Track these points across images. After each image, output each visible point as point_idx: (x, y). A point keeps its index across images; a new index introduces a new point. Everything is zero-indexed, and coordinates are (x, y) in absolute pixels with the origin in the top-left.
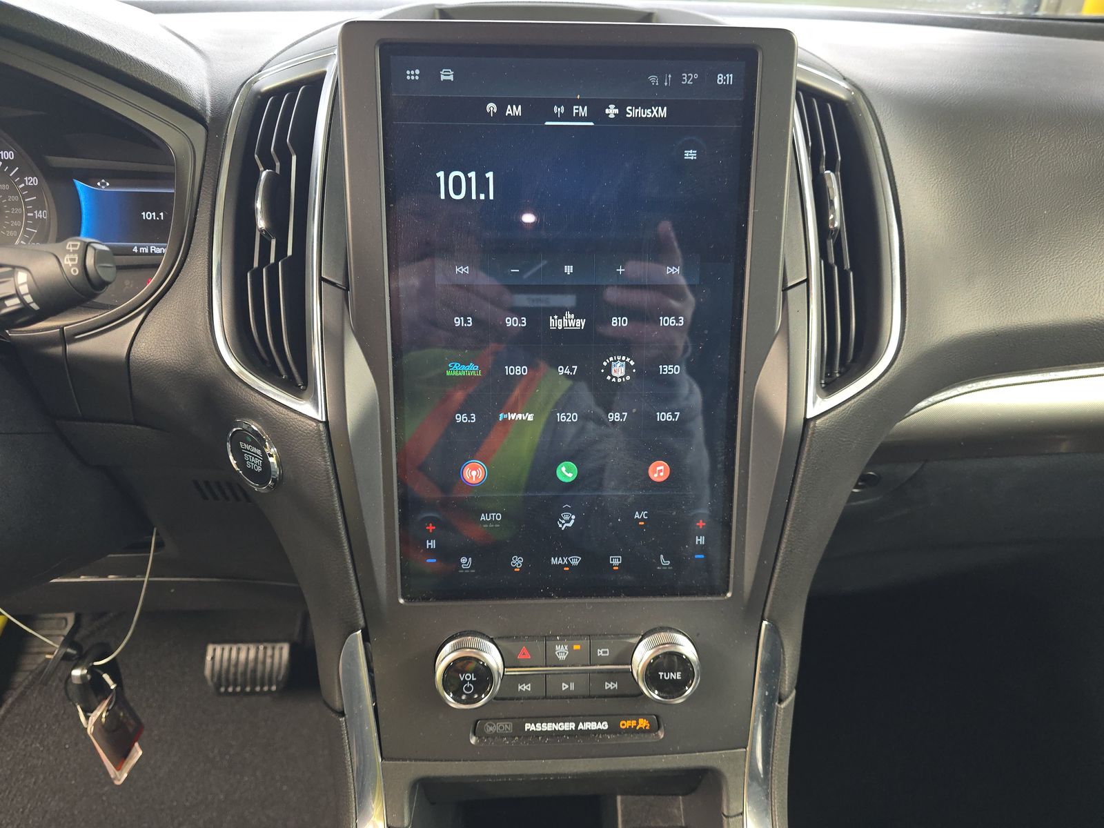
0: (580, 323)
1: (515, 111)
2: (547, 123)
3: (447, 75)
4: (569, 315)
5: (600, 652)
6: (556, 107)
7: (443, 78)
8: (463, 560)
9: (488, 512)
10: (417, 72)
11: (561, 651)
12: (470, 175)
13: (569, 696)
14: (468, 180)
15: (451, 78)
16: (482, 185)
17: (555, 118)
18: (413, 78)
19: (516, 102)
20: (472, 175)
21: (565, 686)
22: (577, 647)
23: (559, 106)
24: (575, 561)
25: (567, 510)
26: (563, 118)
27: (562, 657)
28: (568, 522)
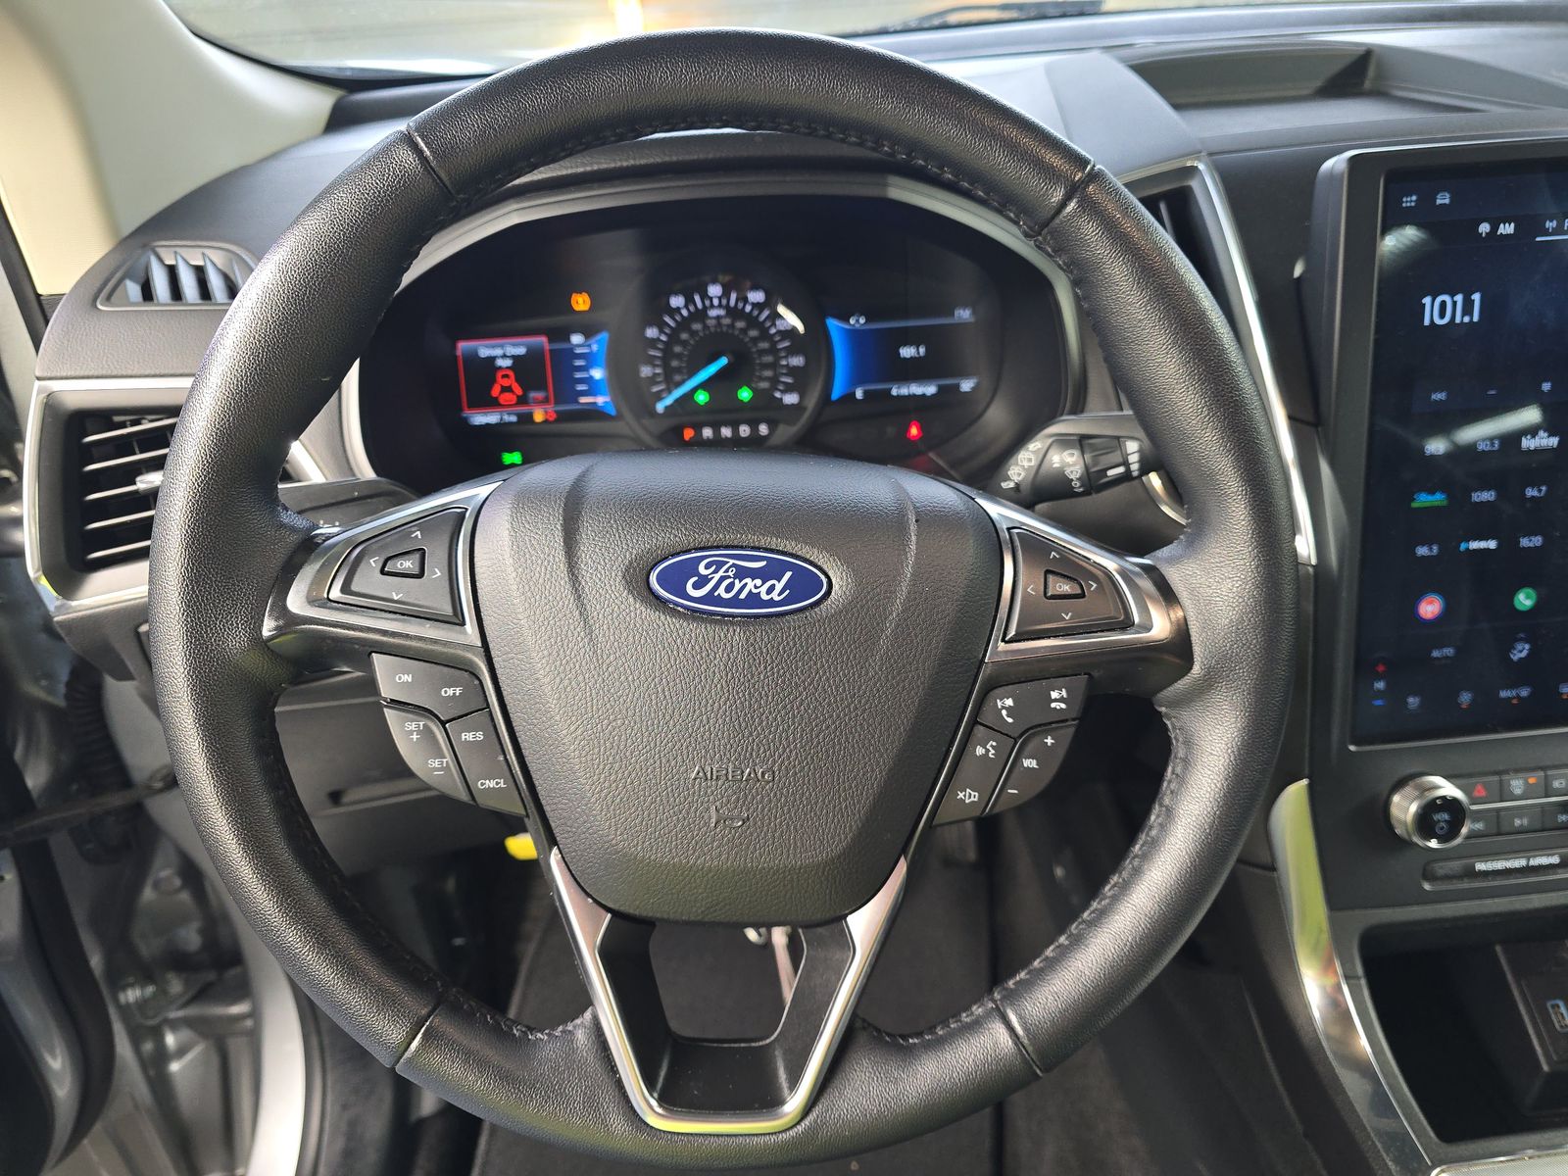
0: (1554, 441)
1: (1506, 229)
2: (1538, 239)
3: (1443, 199)
4: (1541, 433)
5: (1556, 784)
6: (1548, 222)
7: (1439, 202)
8: (1411, 700)
9: (1441, 647)
10: (1414, 198)
11: (1517, 785)
12: (1455, 298)
13: (1521, 831)
14: (1455, 304)
15: (1447, 201)
16: (1468, 308)
17: (1546, 233)
18: (1408, 204)
19: (1507, 220)
20: (1459, 298)
21: (1517, 822)
22: (1532, 781)
23: (1551, 221)
24: (1524, 692)
25: (1521, 640)
26: (1556, 232)
27: (1518, 791)
28: (1521, 651)
